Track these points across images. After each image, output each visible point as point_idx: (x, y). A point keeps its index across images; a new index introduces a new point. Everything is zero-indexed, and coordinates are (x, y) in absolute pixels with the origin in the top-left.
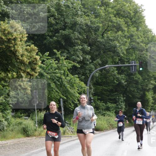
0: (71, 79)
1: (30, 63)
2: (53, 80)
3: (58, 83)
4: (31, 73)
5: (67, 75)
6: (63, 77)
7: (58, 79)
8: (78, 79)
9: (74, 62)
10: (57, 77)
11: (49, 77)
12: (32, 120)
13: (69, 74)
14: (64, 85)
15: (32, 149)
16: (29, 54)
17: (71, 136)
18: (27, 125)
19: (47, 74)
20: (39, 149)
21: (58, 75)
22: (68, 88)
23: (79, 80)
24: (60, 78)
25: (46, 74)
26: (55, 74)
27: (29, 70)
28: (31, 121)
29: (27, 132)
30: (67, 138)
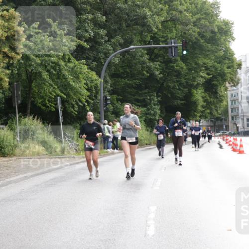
0: (75, 66)
1: (7, 38)
2: (46, 67)
3: (54, 72)
4: (10, 55)
5: (69, 61)
6: (62, 63)
7: (53, 65)
8: (86, 67)
9: (79, 39)
10: (52, 63)
11: (39, 62)
12: (11, 129)
13: (72, 58)
14: (64, 75)
15: (9, 175)
16: (6, 24)
17: (74, 157)
18: (2, 137)
19: (36, 56)
20: (21, 176)
21: (54, 59)
22: (69, 80)
23: (88, 69)
24: (57, 64)
25: (34, 57)
26: (49, 58)
27: (6, 49)
28: (9, 131)
29: (3, 150)
30: (68, 159)
